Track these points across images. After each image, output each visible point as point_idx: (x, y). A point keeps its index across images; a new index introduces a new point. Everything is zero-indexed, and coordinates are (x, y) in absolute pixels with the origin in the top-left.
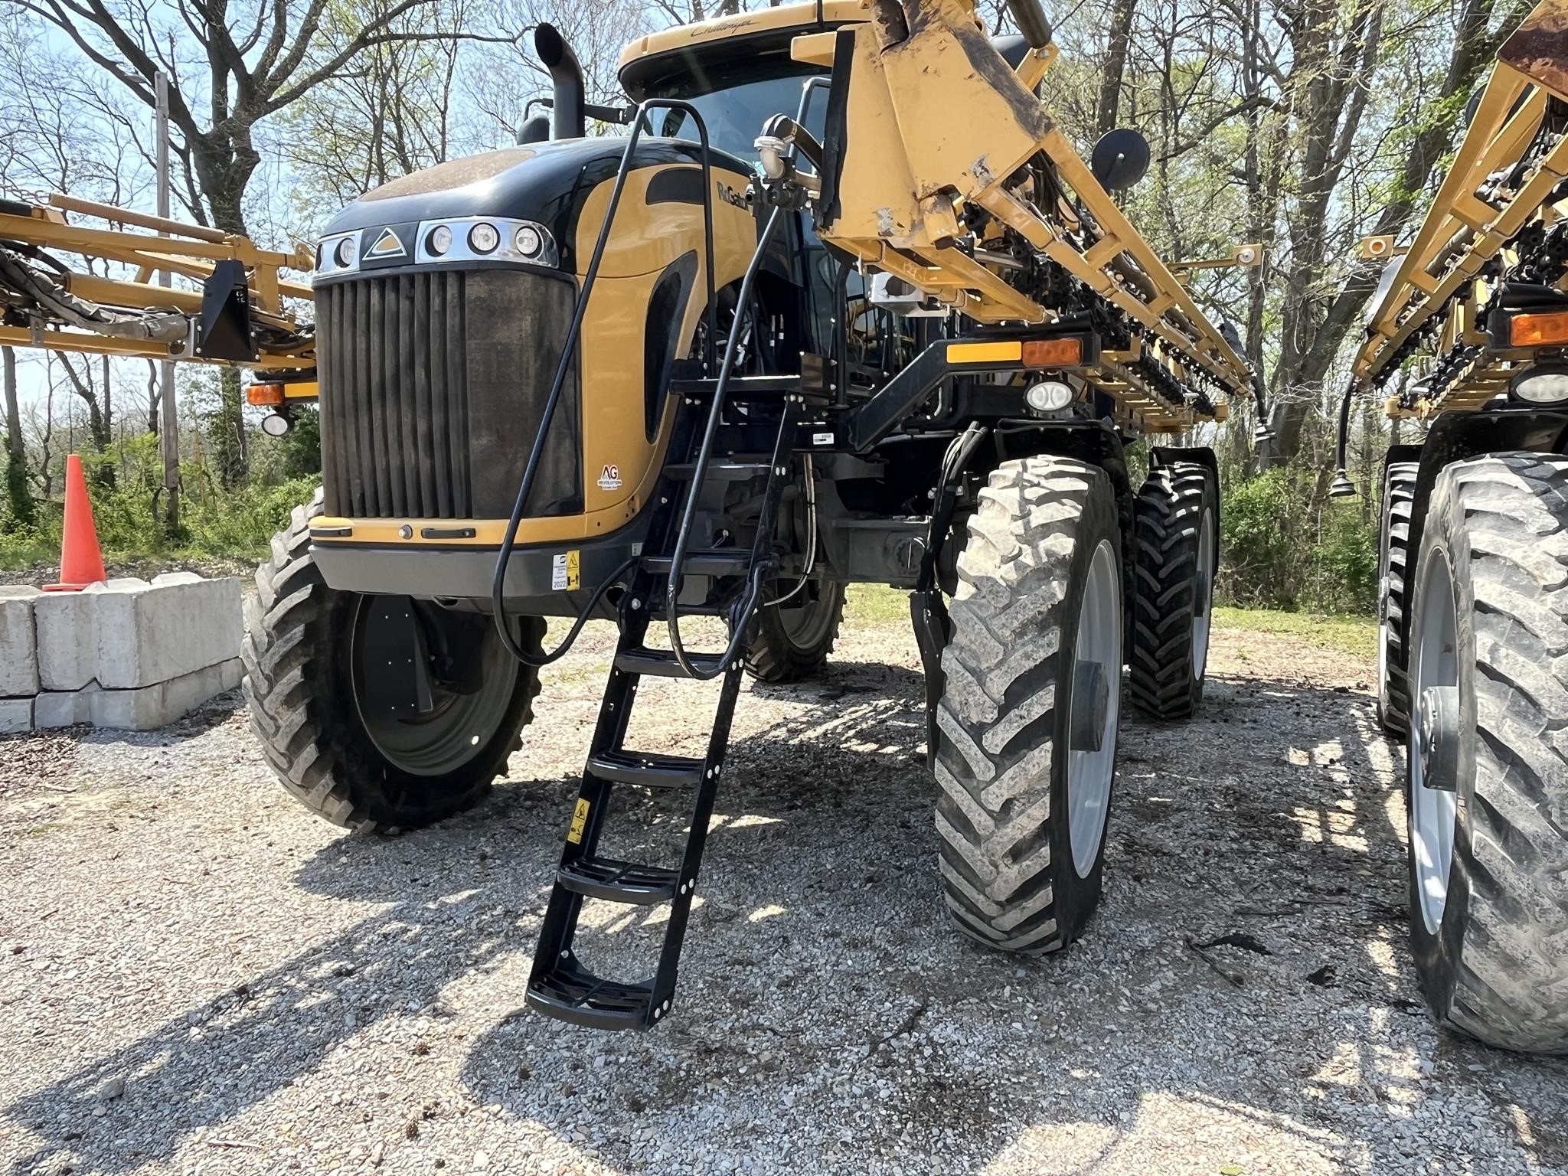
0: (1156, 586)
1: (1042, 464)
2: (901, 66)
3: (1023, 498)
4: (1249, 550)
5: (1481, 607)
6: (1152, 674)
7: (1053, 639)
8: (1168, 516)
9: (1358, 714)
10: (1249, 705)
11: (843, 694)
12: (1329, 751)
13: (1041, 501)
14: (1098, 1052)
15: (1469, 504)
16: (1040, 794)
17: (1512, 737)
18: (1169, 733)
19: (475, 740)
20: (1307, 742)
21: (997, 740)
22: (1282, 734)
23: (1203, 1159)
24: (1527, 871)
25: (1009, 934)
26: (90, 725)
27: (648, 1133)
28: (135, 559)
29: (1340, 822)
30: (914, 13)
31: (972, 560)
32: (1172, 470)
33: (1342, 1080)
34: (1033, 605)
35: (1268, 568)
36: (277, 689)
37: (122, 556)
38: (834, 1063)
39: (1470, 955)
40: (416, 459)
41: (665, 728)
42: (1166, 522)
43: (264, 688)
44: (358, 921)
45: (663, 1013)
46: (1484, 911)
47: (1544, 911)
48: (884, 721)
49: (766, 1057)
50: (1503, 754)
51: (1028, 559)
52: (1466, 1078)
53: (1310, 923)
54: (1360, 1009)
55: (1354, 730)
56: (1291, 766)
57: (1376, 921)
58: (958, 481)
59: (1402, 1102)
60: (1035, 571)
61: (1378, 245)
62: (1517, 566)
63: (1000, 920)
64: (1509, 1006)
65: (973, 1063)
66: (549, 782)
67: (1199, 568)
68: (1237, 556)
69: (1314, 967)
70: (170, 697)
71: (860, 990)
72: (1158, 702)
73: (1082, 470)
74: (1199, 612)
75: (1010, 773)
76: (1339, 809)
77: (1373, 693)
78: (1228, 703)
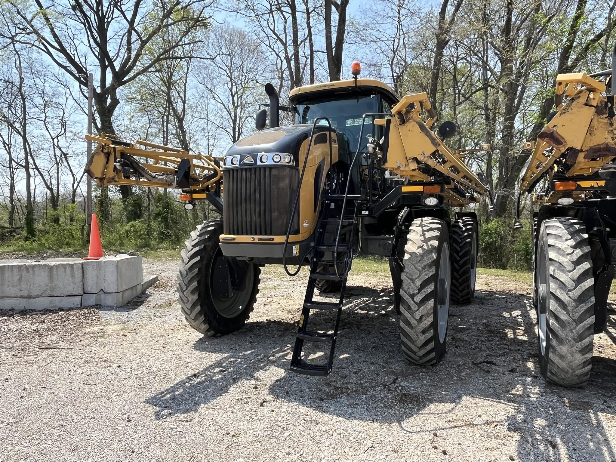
0: (458, 258)
1: (427, 220)
2: (403, 129)
3: (423, 230)
4: (489, 247)
5: (551, 260)
6: (457, 288)
7: (433, 270)
8: (461, 235)
9: (526, 302)
10: (490, 299)
11: (351, 296)
12: (516, 313)
13: (428, 230)
14: (449, 388)
15: (548, 232)
16: (430, 314)
17: (559, 294)
18: (464, 308)
19: (241, 307)
20: (510, 310)
21: (418, 299)
22: (501, 308)
23: (479, 409)
24: (564, 330)
25: (421, 358)
26: (100, 305)
27: (327, 405)
28: (77, 251)
29: (519, 333)
30: (406, 117)
31: (409, 247)
32: (462, 220)
33: (518, 393)
34: (427, 260)
35: (496, 254)
36: (189, 288)
37: (71, 249)
38: (374, 390)
39: (551, 355)
40: (256, 218)
41: (294, 306)
42: (461, 237)
43: (184, 288)
44: (220, 358)
45: (330, 372)
46: (554, 342)
47: (569, 341)
48: (367, 304)
49: (354, 389)
50: (557, 299)
51: (425, 247)
52: (552, 392)
53: (510, 357)
54: (524, 378)
55: (525, 307)
56: (504, 317)
57: (529, 357)
58: (402, 225)
59: (533, 398)
60: (427, 250)
61: (529, 145)
62: (560, 249)
63: (418, 353)
64: (562, 370)
65: (413, 390)
66: (262, 322)
67: (472, 253)
68: (485, 250)
69: (510, 368)
70: (124, 296)
71: (377, 374)
72: (460, 298)
73: (439, 222)
74: (473, 268)
75: (422, 308)
76: (519, 329)
77: (532, 296)
78: (483, 299)
